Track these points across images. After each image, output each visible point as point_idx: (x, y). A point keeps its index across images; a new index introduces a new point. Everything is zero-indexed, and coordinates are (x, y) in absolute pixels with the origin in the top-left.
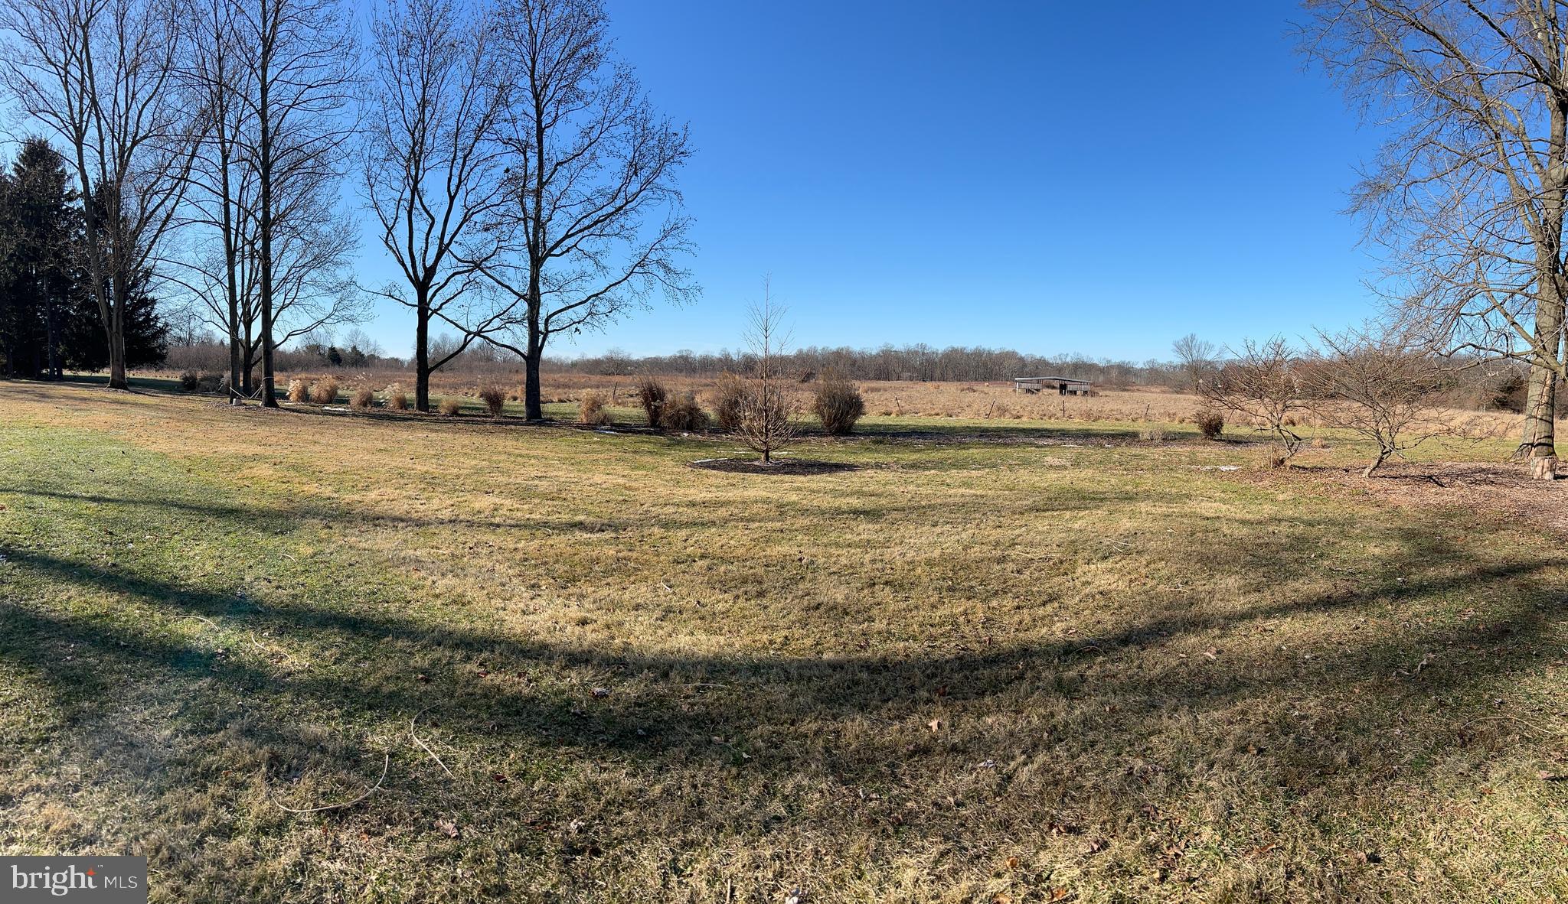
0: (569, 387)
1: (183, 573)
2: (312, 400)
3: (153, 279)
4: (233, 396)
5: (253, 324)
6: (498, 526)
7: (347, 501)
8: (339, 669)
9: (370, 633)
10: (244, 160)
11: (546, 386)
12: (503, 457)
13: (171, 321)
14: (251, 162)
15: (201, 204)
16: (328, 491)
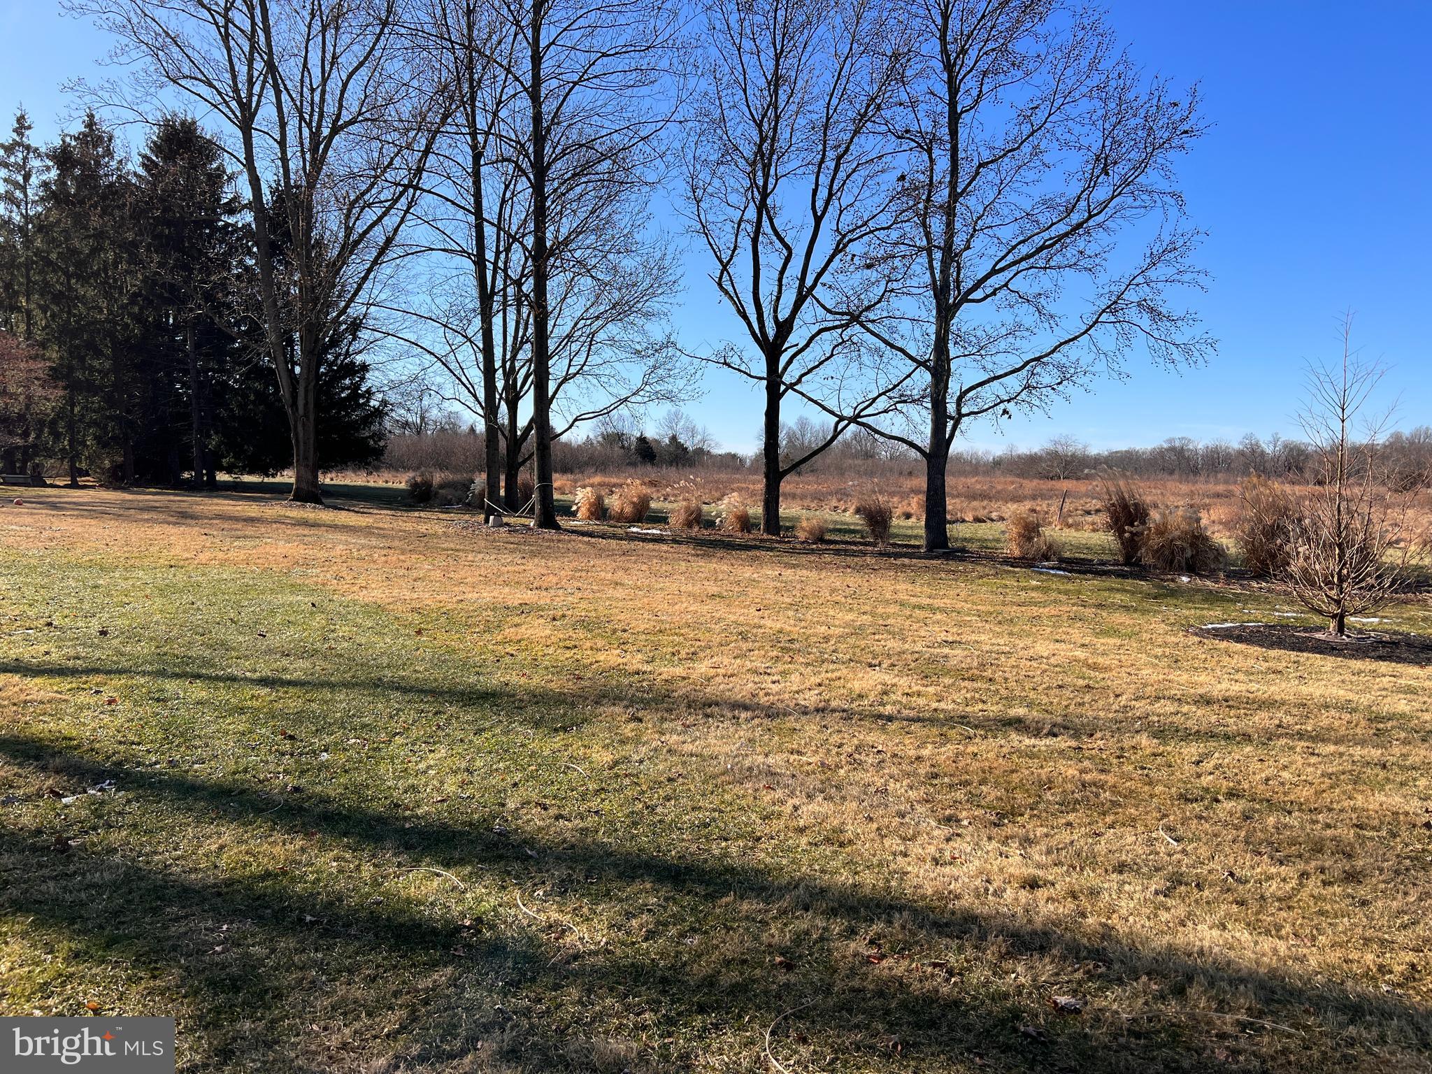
0: (990, 499)
1: (408, 799)
2: (611, 518)
3: (364, 334)
4: (490, 511)
5: (521, 403)
6: (890, 719)
7: (664, 676)
8: (652, 949)
9: (700, 889)
10: (504, 160)
11: (953, 497)
12: (892, 609)
13: (393, 397)
14: (516, 163)
15: (439, 224)
16: (635, 661)
